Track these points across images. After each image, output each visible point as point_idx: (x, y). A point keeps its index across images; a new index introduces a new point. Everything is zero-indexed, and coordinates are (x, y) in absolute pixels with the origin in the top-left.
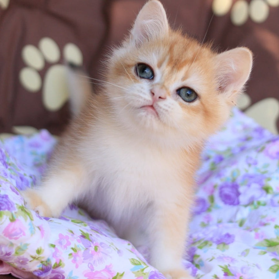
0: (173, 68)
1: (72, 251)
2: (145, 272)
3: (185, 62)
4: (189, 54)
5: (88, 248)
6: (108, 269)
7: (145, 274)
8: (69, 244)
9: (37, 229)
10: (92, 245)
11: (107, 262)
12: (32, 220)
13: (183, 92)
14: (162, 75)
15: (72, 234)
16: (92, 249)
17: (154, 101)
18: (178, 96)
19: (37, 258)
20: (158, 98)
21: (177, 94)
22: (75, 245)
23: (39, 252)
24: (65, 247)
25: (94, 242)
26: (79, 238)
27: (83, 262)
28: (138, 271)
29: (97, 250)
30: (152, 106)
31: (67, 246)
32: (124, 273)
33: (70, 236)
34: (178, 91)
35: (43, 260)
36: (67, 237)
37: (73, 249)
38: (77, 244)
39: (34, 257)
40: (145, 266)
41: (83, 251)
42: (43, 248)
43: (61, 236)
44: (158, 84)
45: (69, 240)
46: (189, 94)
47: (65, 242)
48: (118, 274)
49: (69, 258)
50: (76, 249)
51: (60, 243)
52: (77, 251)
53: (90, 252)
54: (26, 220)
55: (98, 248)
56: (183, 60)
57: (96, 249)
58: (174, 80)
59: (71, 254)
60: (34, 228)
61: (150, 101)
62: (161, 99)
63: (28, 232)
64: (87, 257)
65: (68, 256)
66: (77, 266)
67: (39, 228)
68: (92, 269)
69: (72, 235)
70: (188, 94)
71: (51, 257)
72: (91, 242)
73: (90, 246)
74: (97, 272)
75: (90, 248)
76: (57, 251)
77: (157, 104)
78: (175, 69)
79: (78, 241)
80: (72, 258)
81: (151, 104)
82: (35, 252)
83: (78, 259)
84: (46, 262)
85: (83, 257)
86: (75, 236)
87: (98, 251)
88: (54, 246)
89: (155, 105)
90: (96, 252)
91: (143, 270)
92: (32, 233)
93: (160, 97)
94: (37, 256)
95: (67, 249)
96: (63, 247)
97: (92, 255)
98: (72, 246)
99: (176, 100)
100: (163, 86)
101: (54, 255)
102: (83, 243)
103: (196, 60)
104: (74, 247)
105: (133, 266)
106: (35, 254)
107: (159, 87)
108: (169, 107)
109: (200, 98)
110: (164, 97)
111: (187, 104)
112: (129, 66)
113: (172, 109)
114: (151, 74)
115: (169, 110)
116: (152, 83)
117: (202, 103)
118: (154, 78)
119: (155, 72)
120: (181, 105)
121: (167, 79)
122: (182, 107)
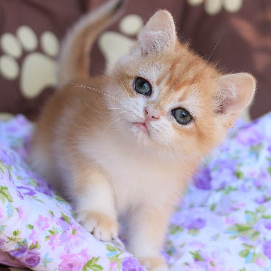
0: (171, 88)
1: (49, 234)
2: (119, 257)
3: (185, 83)
4: (191, 75)
5: (66, 231)
6: (84, 253)
7: (118, 260)
8: (47, 226)
9: (15, 211)
10: (70, 228)
11: (84, 246)
12: (10, 201)
13: (178, 112)
14: (160, 93)
15: (51, 215)
16: (70, 232)
17: (147, 119)
19: (13, 239)
20: (151, 117)
22: (53, 228)
23: (15, 233)
24: (43, 229)
25: (73, 226)
26: (58, 221)
27: (60, 245)
28: (113, 257)
29: (75, 233)
30: (144, 124)
31: (45, 228)
32: (99, 257)
33: (49, 218)
35: (19, 241)
36: (46, 219)
37: (50, 231)
38: (56, 226)
39: (11, 238)
40: (119, 252)
41: (60, 234)
42: (20, 230)
43: (40, 217)
44: (154, 102)
45: (48, 222)
47: (43, 224)
48: (93, 258)
49: (46, 240)
50: (54, 231)
51: (39, 224)
52: (55, 234)
53: (68, 235)
54: (4, 202)
55: (76, 231)
56: (183, 80)
57: (74, 233)
58: (171, 100)
59: (48, 237)
60: (12, 211)
61: (142, 119)
62: (153, 119)
63: (5, 214)
64: (64, 239)
65: (45, 238)
66: (53, 249)
67: (18, 210)
68: (68, 251)
69: (51, 217)
71: (27, 239)
72: (69, 225)
73: (68, 229)
74: (73, 255)
75: (68, 231)
76: (34, 232)
78: (173, 89)
79: (57, 224)
80: (49, 241)
81: (143, 122)
82: (12, 233)
83: (55, 241)
84: (23, 242)
85: (60, 239)
86: (55, 218)
87: (75, 235)
88: (31, 227)
90: (74, 235)
91: (117, 256)
92: (10, 216)
93: (153, 117)
94: (14, 237)
95: (45, 230)
96: (41, 229)
97: (69, 238)
98: (50, 228)
101: (31, 237)
102: (62, 227)
103: (196, 81)
104: (51, 229)
105: (108, 252)
106: (11, 235)
107: (154, 106)
108: (161, 128)
109: (195, 121)
110: (156, 117)
111: (180, 125)
112: (129, 77)
113: (164, 130)
114: (148, 90)
115: (161, 130)
116: (149, 99)
117: (196, 126)
118: (152, 95)
119: (153, 88)
120: (174, 126)
121: (164, 98)
122: (174, 129)
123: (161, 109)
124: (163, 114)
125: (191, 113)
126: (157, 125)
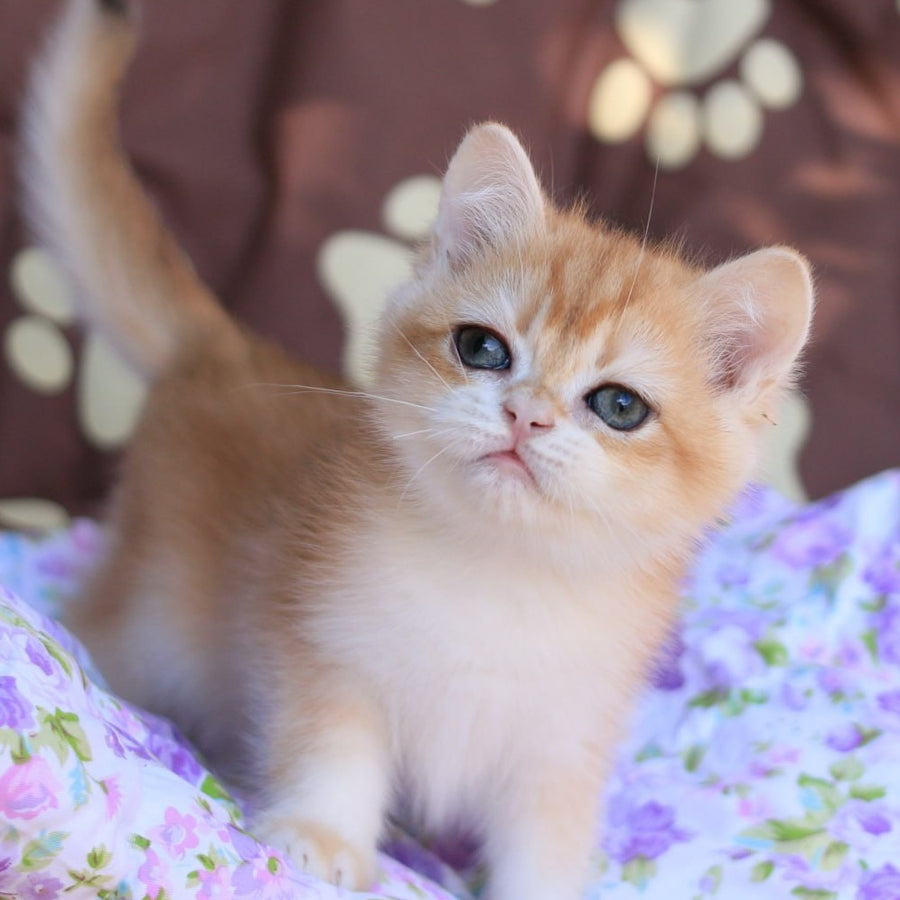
0: (565, 331)
1: (199, 866)
3: (600, 311)
4: (612, 285)
5: (250, 859)
8: (192, 841)
9: (97, 790)
10: (262, 853)
12: (83, 757)
13: (604, 399)
14: (534, 356)
15: (205, 811)
16: (261, 864)
17: (519, 436)
18: (591, 415)
19: (88, 879)
20: (528, 426)
21: (587, 407)
22: (211, 847)
23: (95, 859)
24: (180, 850)
26: (225, 829)
29: (275, 869)
30: (513, 454)
31: (187, 850)
33: (199, 819)
34: (591, 399)
35: (106, 886)
37: (202, 858)
38: (219, 844)
39: (80, 876)
41: (232, 868)
42: (108, 849)
44: (525, 383)
45: (196, 831)
46: (624, 404)
47: (180, 836)
49: (188, 886)
50: (213, 860)
51: (166, 837)
52: (216, 866)
53: (255, 873)
54: (62, 761)
55: (278, 864)
56: (592, 305)
57: (272, 867)
58: (574, 369)
59: (194, 875)
60: (87, 787)
61: (503, 438)
62: (537, 431)
63: (64, 798)
64: (245, 885)
65: (186, 880)
67: (106, 786)
69: (205, 817)
70: (620, 403)
71: (131, 880)
72: (258, 845)
73: (257, 856)
75: (256, 861)
76: (153, 860)
77: (527, 447)
78: (572, 336)
79: (221, 835)
80: (199, 887)
81: (508, 447)
83: (216, 889)
84: (116, 893)
85: (233, 885)
86: (215, 822)
87: (278, 873)
88: (143, 843)
89: (520, 450)
90: (273, 874)
92: (80, 802)
93: (534, 424)
94: (91, 872)
95: (184, 855)
96: (172, 849)
97: (260, 884)
98: (203, 849)
99: (587, 427)
100: (540, 389)
101: (143, 874)
102: (236, 845)
103: (633, 299)
104: (206, 853)
107: (529, 393)
108: (566, 453)
109: (659, 414)
110: (546, 423)
111: (620, 435)
112: (434, 335)
113: (576, 457)
114: (500, 355)
115: (566, 460)
116: (508, 380)
117: (666, 428)
118: (514, 364)
119: (511, 346)
120: (601, 440)
121: (552, 367)
122: (605, 448)
123: (553, 397)
124: (564, 414)
125: (641, 393)
126: (551, 446)
